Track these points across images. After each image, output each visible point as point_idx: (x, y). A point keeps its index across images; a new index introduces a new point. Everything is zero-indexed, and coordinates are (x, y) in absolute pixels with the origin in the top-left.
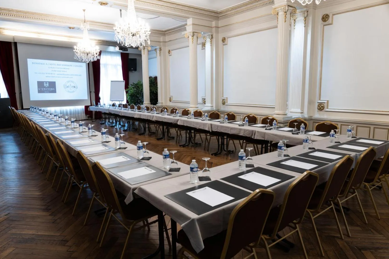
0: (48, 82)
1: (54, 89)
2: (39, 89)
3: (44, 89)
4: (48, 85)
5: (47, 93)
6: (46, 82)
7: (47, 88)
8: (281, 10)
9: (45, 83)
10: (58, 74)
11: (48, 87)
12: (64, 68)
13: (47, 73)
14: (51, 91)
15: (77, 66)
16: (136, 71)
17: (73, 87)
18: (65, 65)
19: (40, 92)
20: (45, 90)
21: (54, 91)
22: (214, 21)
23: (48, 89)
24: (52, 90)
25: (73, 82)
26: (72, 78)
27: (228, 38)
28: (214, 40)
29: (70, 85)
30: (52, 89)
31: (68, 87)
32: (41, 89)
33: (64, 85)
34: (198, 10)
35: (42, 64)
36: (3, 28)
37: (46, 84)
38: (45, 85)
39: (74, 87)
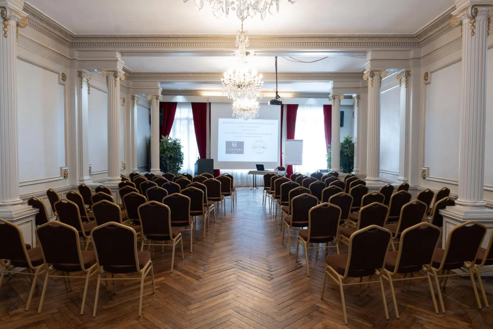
4: (236, 145)
5: (234, 154)
6: (234, 142)
8: (463, 16)
10: (247, 134)
16: (343, 127)
17: (262, 148)
19: (228, 152)
21: (242, 152)
22: (412, 50)
23: (236, 150)
27: (431, 73)
28: (412, 78)
30: (239, 150)
34: (377, 39)
36: (200, 90)
37: (234, 144)
38: (233, 145)
39: (263, 147)
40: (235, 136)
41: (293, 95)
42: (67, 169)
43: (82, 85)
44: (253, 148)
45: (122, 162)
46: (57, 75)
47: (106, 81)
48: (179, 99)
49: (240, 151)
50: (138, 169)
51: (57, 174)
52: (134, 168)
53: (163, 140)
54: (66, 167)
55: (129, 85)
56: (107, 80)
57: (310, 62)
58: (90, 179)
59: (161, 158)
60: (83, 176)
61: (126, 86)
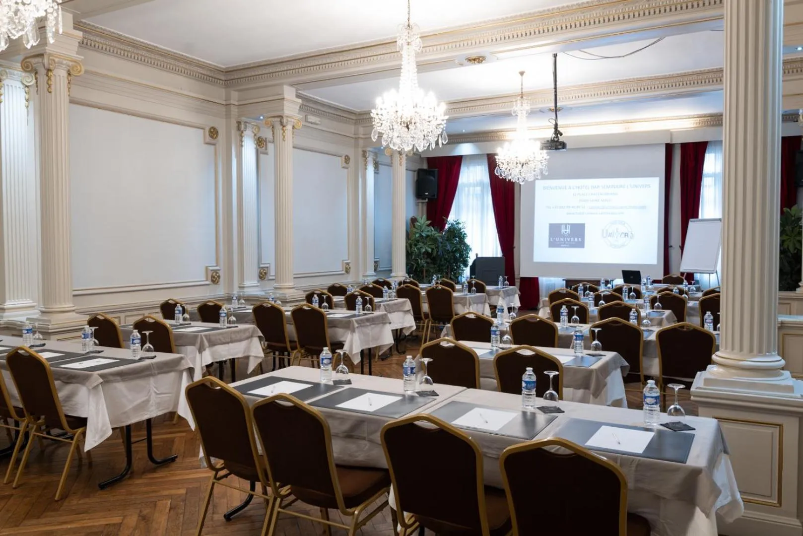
0: (569, 224)
1: (580, 239)
2: (551, 239)
3: (561, 239)
4: (568, 230)
5: (565, 247)
6: (566, 225)
7: (567, 237)
9: (563, 227)
11: (569, 236)
12: (607, 194)
13: (570, 207)
14: (573, 243)
15: (636, 186)
17: (623, 235)
18: (608, 187)
19: (552, 244)
20: (562, 241)
21: (581, 245)
23: (569, 239)
24: (576, 242)
25: (624, 224)
26: (622, 213)
29: (615, 231)
30: (576, 239)
31: (610, 235)
32: (555, 238)
33: (603, 230)
35: (560, 188)
37: (566, 228)
38: (563, 231)
39: (626, 235)
40: (568, 214)
41: (697, 123)
42: (219, 270)
43: (242, 141)
44: (605, 235)
45: (343, 260)
46: (202, 131)
47: (272, 133)
48: (465, 149)
49: (578, 242)
50: (375, 274)
51: (200, 277)
52: (366, 271)
53: (418, 224)
54: (217, 266)
55: (358, 134)
56: (273, 131)
57: (623, 56)
58: (257, 286)
59: (409, 254)
60: (243, 281)
61: (353, 136)
